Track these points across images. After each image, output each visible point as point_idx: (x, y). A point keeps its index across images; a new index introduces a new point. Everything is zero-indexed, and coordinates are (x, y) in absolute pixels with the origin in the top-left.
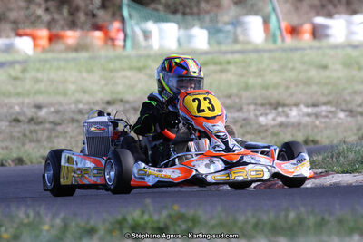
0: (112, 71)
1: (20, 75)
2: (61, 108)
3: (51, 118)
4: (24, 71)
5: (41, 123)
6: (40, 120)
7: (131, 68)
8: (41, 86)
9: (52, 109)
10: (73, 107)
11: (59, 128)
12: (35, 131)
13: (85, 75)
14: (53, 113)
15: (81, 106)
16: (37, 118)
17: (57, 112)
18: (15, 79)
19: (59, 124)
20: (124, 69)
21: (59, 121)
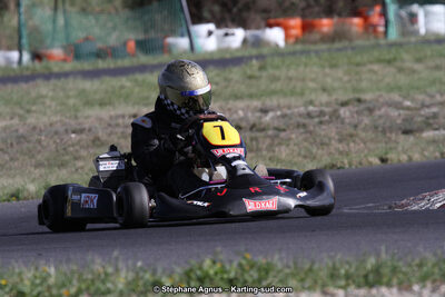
0: (358, 65)
1: (257, 74)
2: (288, 112)
3: (276, 124)
4: (262, 68)
5: (263, 130)
6: (262, 126)
7: (379, 61)
8: (277, 86)
9: (279, 113)
10: (302, 109)
11: (283, 135)
12: (256, 139)
13: (327, 70)
14: (278, 117)
15: (311, 108)
16: (261, 123)
17: (284, 116)
18: (250, 77)
19: (284, 130)
20: (371, 63)
21: (283, 127)
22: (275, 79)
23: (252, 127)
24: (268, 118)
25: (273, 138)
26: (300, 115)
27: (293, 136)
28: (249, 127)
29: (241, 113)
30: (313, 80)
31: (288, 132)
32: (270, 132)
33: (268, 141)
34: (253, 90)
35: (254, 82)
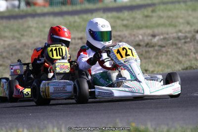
22: (161, 17)
23: (147, 45)
24: (156, 40)
25: (158, 51)
26: (174, 38)
27: (169, 50)
28: (144, 45)
29: (141, 37)
30: (182, 18)
31: (167, 48)
32: (157, 48)
33: (155, 53)
34: (148, 24)
35: (148, 19)
